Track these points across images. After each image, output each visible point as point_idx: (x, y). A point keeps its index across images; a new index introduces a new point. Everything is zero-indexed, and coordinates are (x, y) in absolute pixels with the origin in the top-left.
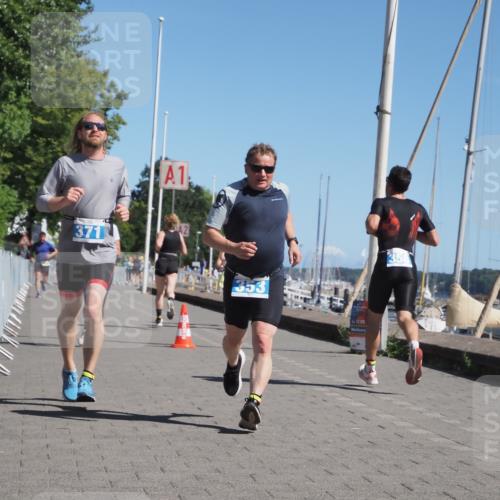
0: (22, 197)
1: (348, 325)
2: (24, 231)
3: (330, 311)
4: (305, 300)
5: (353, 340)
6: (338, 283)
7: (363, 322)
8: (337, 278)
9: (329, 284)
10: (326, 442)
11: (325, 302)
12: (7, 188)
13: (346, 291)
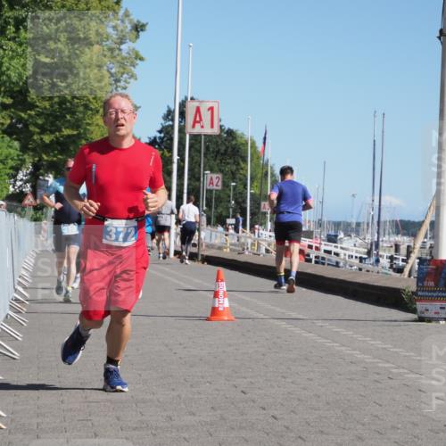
0: (24, 149)
1: (413, 288)
2: (28, 189)
3: (391, 272)
4: (361, 259)
5: (420, 306)
6: (399, 238)
7: (432, 284)
8: (398, 233)
9: (388, 240)
10: (393, 427)
11: (385, 262)
12: (7, 138)
13: (409, 247)
